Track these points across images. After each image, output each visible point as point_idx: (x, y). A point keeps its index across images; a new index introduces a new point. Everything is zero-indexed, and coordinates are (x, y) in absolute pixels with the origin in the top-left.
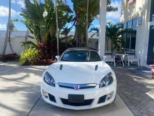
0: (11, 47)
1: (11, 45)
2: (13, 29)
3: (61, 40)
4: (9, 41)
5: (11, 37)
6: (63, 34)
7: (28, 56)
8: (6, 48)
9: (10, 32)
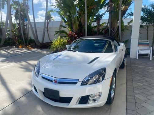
0: (49, 36)
1: (49, 35)
2: (51, 19)
3: (94, 29)
4: (48, 31)
5: (48, 27)
6: (96, 22)
7: (58, 45)
8: (44, 37)
9: (48, 22)
